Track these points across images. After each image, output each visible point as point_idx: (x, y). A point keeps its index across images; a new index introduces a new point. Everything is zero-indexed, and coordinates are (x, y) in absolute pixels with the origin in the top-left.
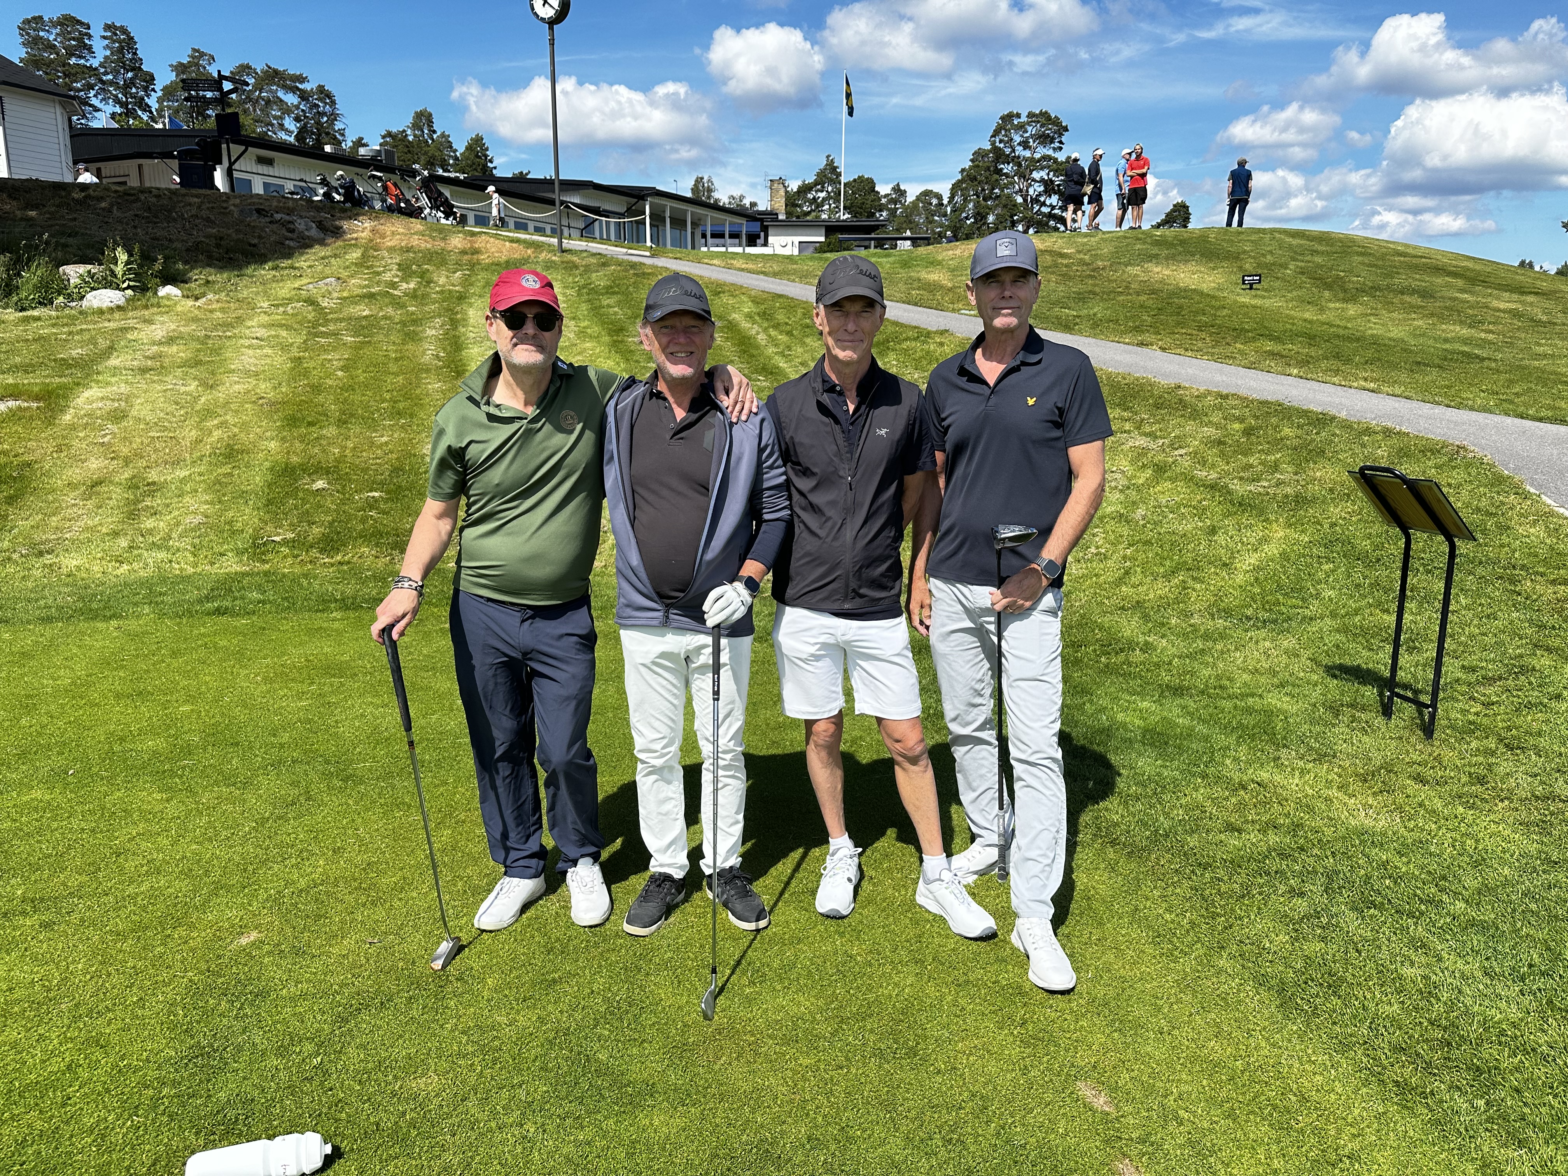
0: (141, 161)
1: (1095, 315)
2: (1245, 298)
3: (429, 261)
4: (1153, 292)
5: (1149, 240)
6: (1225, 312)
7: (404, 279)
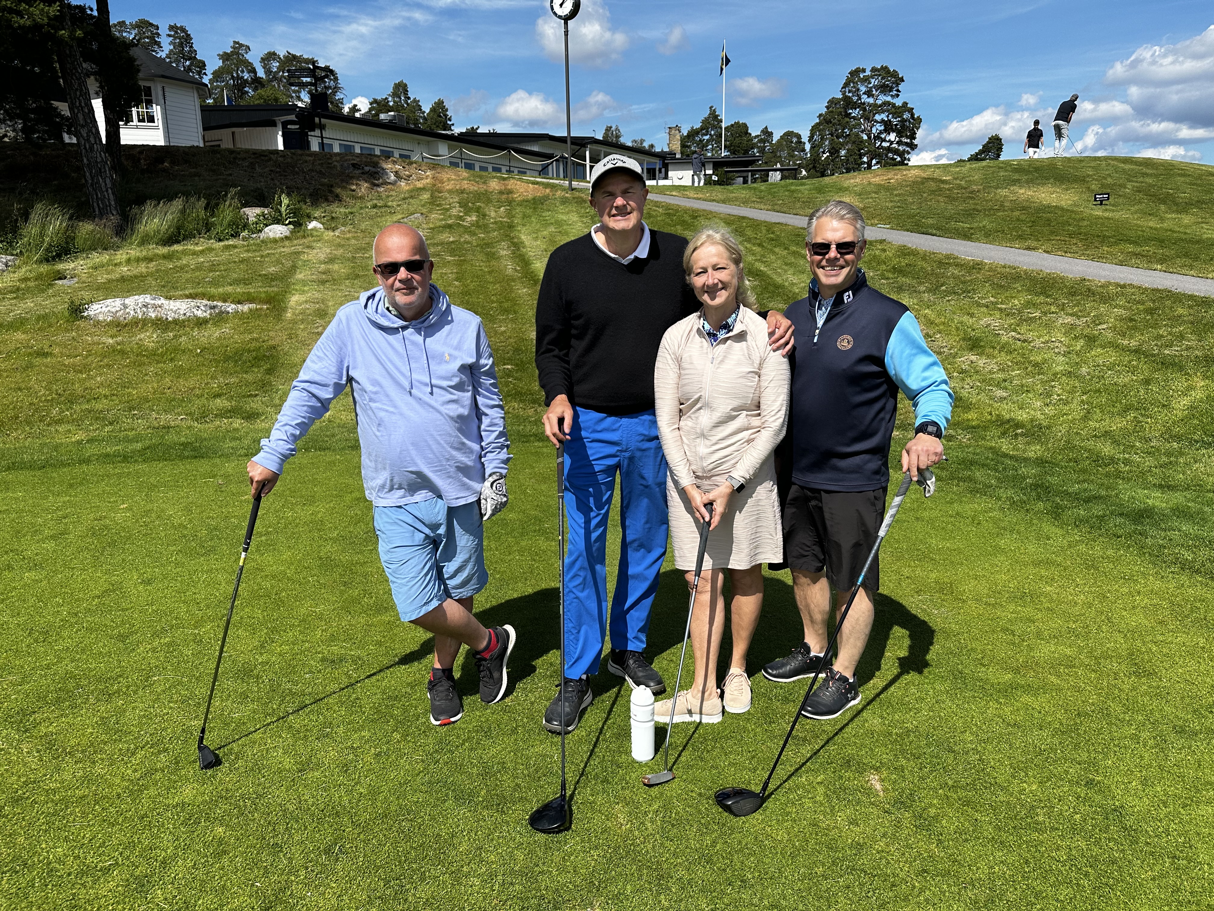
0: (234, 129)
1: (984, 227)
2: (1098, 212)
3: (479, 200)
4: (1024, 208)
5: (1009, 168)
6: (1085, 223)
7: (466, 214)
